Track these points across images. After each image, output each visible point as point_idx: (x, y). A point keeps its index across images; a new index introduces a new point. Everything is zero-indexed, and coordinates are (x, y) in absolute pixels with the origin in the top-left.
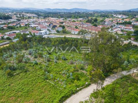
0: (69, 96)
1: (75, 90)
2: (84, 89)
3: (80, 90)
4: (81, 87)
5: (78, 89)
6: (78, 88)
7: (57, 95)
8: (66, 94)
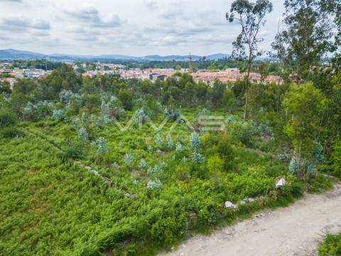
0: (169, 235)
1: (210, 208)
2: (268, 210)
3: (245, 212)
4: (251, 200)
5: (228, 204)
6: (234, 201)
7: (93, 223)
8: (153, 220)
